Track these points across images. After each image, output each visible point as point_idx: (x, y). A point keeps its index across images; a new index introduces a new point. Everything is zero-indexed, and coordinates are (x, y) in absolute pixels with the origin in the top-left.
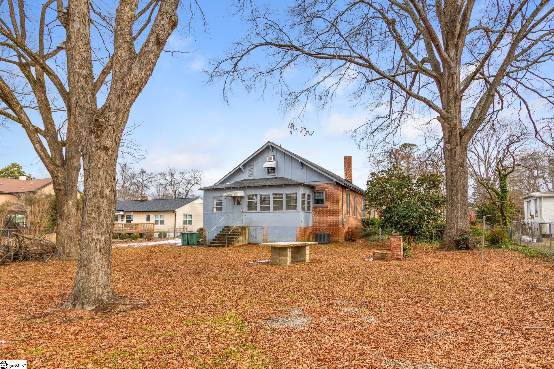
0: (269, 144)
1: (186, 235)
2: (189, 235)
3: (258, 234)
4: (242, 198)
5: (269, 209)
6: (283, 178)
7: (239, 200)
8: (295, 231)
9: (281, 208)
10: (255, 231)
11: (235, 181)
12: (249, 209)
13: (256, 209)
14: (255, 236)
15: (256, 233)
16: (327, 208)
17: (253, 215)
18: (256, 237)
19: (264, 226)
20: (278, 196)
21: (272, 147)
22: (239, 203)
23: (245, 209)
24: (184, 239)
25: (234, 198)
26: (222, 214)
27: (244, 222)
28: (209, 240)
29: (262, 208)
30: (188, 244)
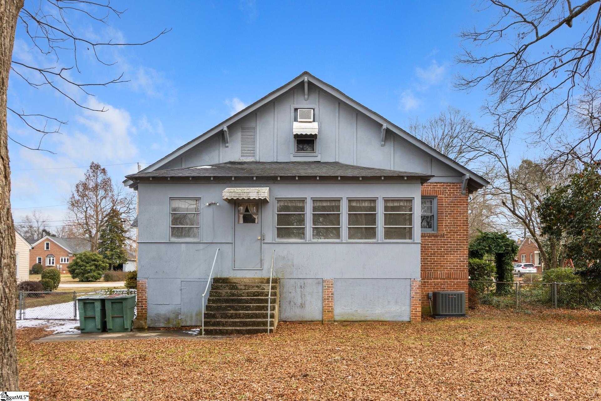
0: (306, 79)
1: (98, 305)
2: (108, 306)
3: (308, 298)
4: (261, 203)
5: (338, 236)
6: (336, 164)
7: (253, 210)
8: (408, 288)
9: (371, 233)
10: (298, 290)
11: (216, 162)
12: (282, 233)
13: (301, 233)
14: (299, 301)
15: (303, 296)
16: (443, 236)
17: (292, 249)
18: (302, 306)
19: (326, 277)
20: (366, 204)
22: (249, 219)
23: (270, 234)
24: (90, 314)
25: (234, 203)
26: (201, 246)
27: (266, 266)
28: (158, 315)
29: (318, 233)
30: (104, 329)
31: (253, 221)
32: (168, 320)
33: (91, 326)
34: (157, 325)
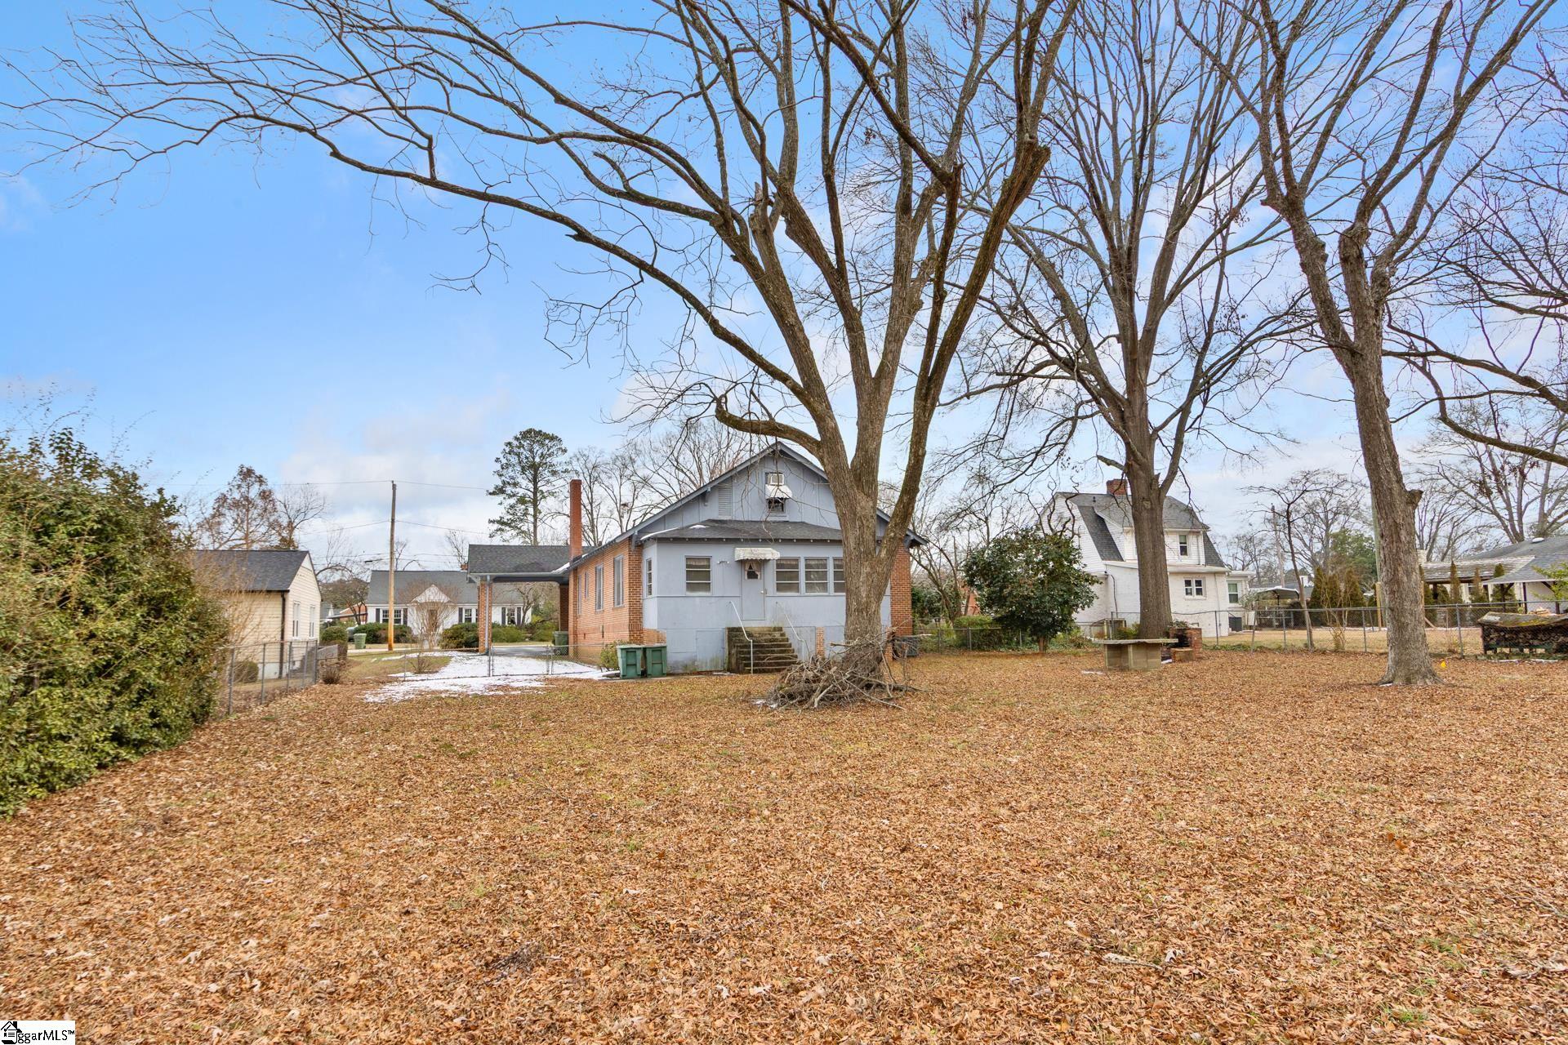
1: (640, 654)
2: (649, 653)
3: (804, 643)
4: (763, 563)
7: (755, 568)
10: (796, 637)
12: (781, 587)
13: (795, 588)
14: (796, 648)
15: (800, 642)
17: (790, 601)
18: (799, 651)
19: (818, 625)
21: (781, 451)
22: (752, 575)
23: (771, 588)
24: (631, 661)
25: (742, 562)
26: (713, 600)
27: (768, 617)
28: (676, 662)
29: (809, 587)
30: (644, 674)
31: (756, 577)
32: (686, 667)
33: (632, 672)
34: (676, 671)
